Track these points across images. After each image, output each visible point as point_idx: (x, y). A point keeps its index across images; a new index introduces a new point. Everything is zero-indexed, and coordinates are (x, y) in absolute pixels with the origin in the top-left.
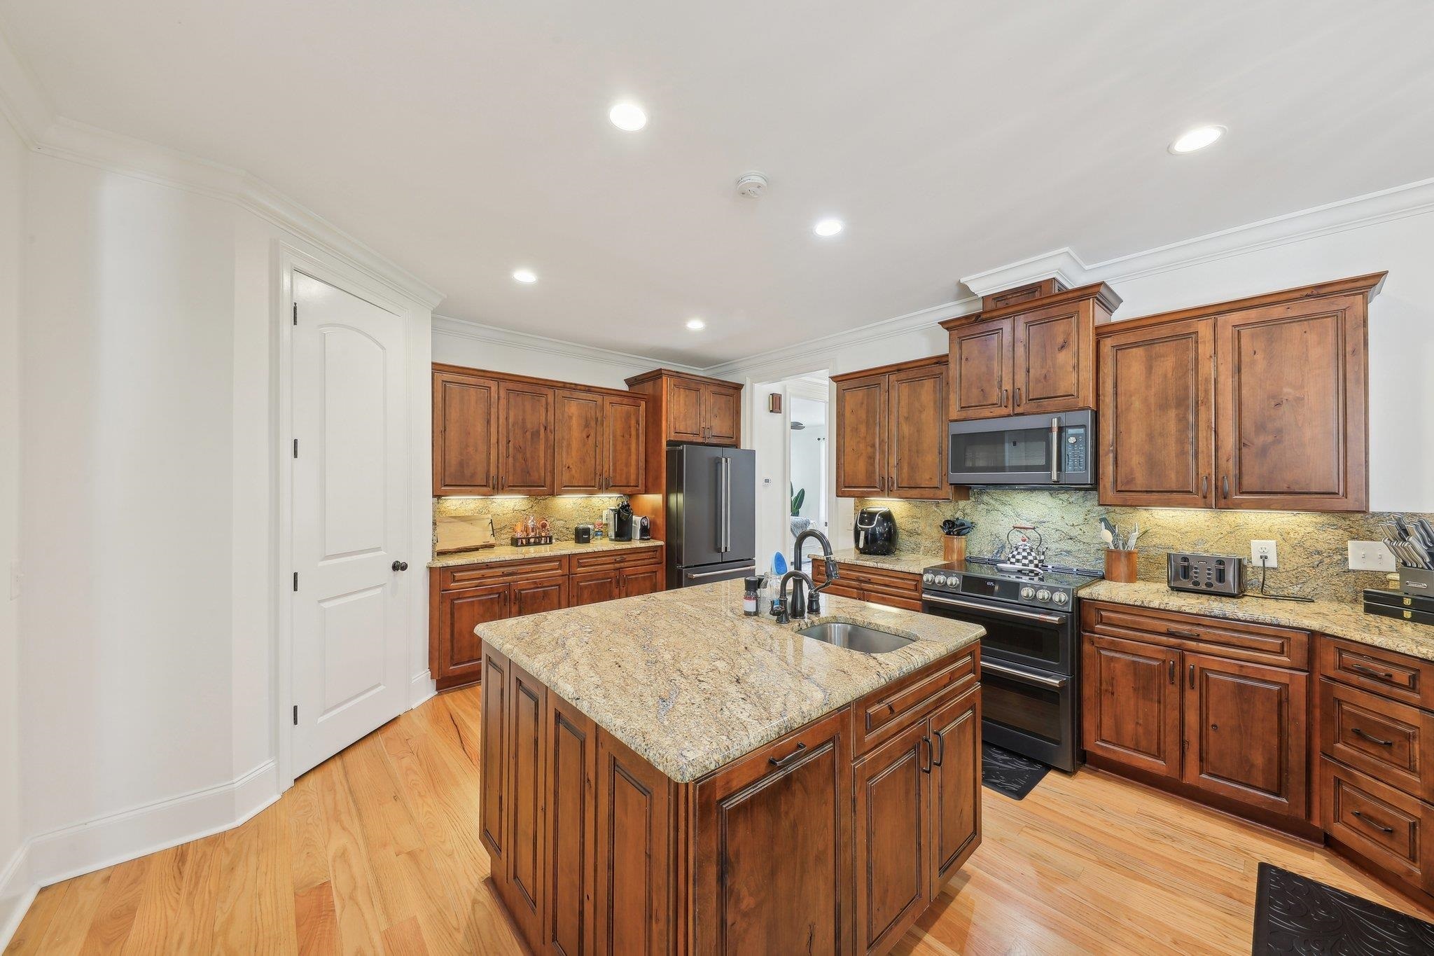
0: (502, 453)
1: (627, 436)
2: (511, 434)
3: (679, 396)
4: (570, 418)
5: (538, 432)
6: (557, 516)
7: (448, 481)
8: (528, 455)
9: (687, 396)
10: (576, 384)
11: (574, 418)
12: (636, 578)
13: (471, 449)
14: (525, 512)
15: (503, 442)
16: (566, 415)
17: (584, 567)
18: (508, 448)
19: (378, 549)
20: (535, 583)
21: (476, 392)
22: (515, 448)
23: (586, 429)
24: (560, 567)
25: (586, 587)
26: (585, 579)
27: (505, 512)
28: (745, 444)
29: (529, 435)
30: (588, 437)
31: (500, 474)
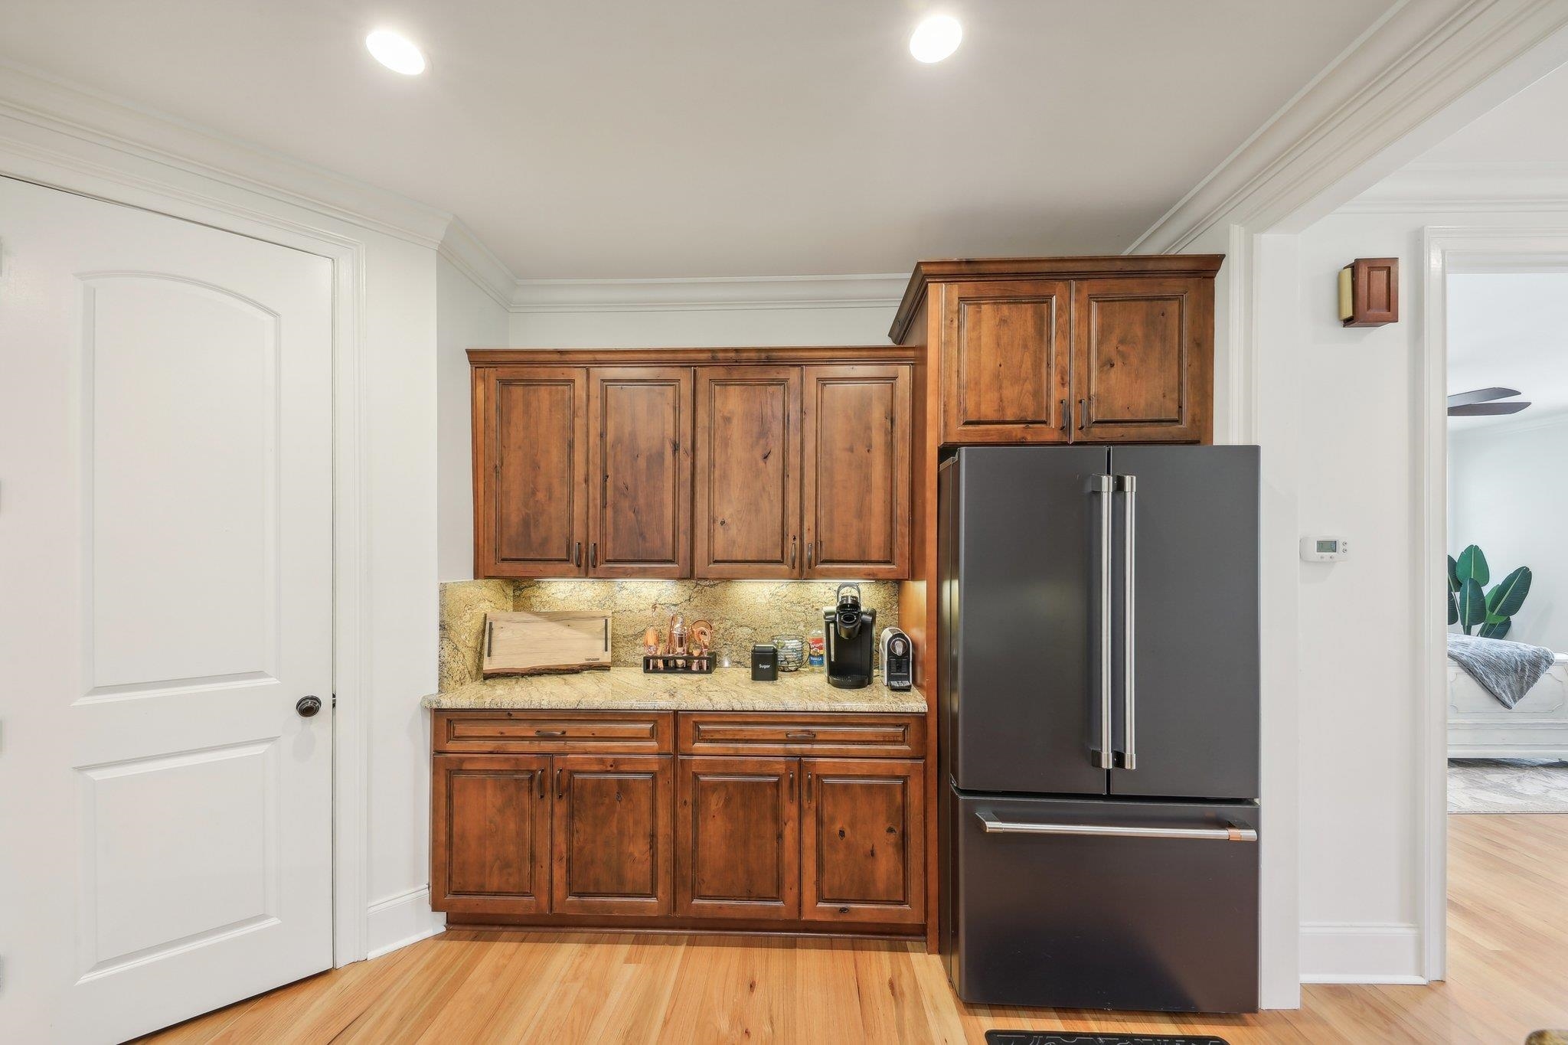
0: (595, 499)
1: (861, 449)
2: (610, 463)
3: (977, 324)
4: (727, 420)
5: (661, 455)
6: (739, 618)
7: (506, 554)
8: (641, 501)
9: (1003, 321)
10: (737, 350)
11: (735, 421)
12: (846, 787)
13: (541, 496)
14: (676, 608)
15: (596, 479)
16: (718, 416)
17: (712, 741)
18: (604, 489)
19: (259, 674)
20: (602, 761)
21: (550, 393)
22: (616, 488)
23: (762, 442)
24: (653, 735)
25: (715, 787)
26: (711, 768)
27: (641, 607)
28: (1227, 431)
29: (642, 463)
30: (766, 457)
31: (590, 539)
